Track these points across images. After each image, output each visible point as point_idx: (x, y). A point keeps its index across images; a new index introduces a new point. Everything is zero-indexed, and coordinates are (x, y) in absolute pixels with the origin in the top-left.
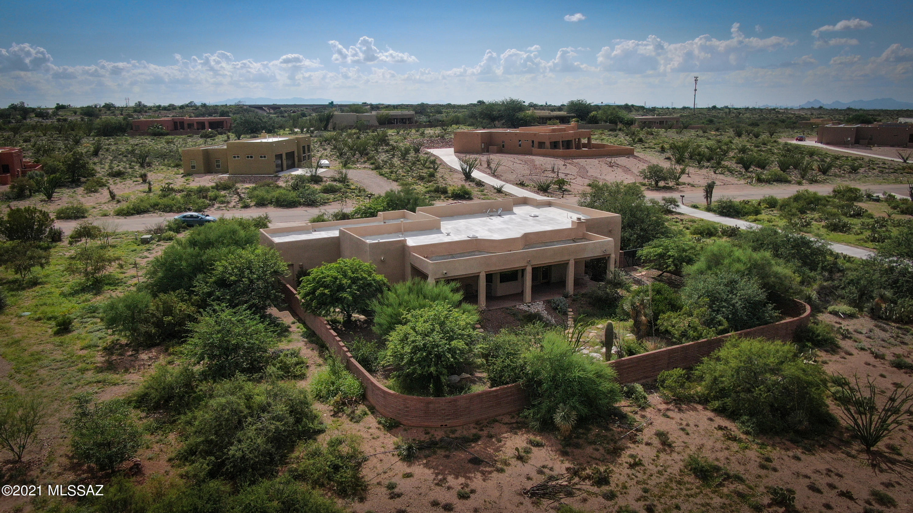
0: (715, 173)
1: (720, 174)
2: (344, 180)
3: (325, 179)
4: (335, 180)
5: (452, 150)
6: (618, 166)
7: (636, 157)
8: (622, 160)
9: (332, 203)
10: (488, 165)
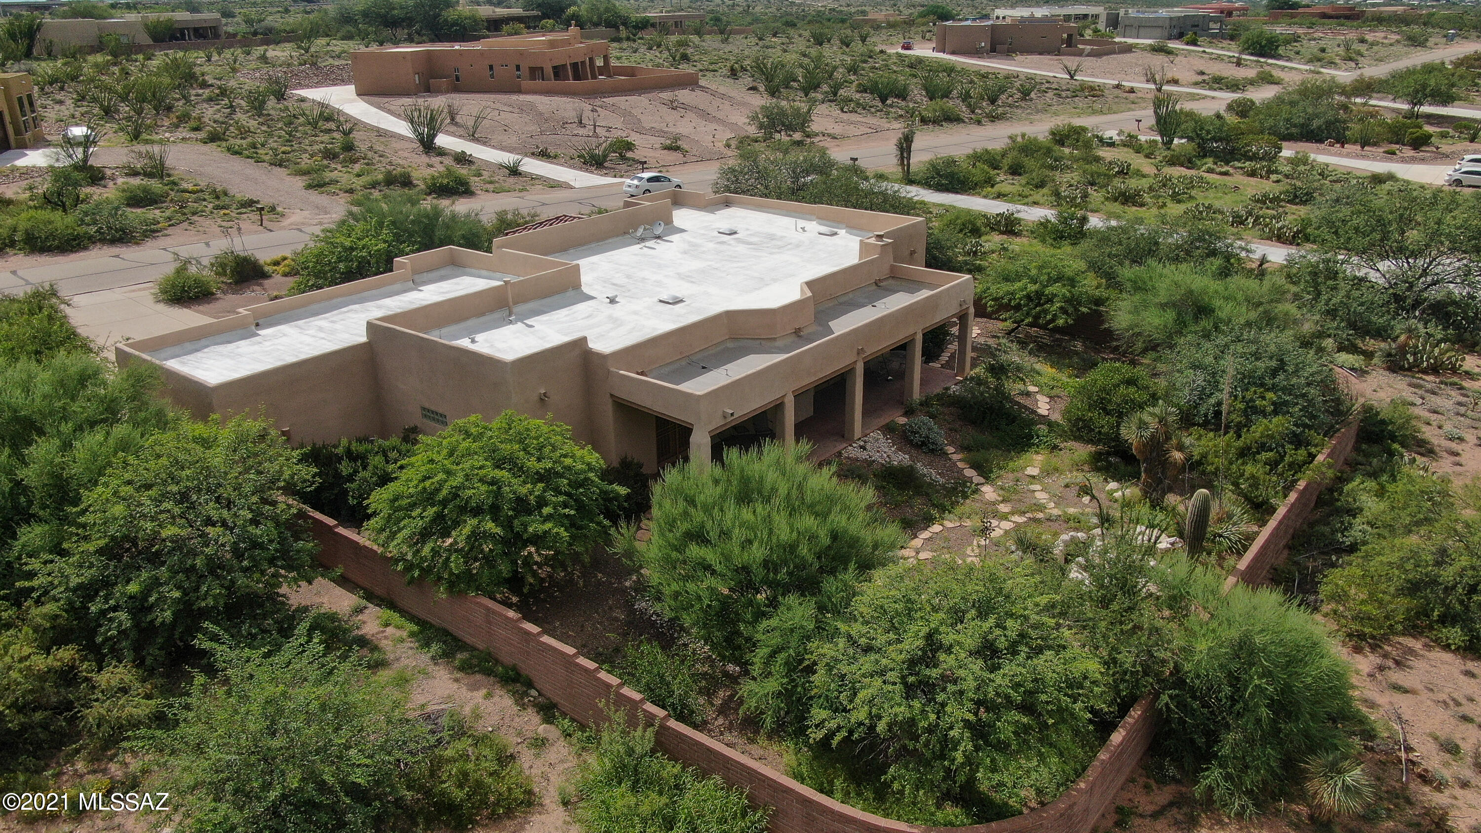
0: (842, 110)
1: (851, 112)
2: (158, 170)
3: (108, 172)
4: (134, 173)
5: (352, 88)
6: (685, 107)
7: (703, 89)
8: (684, 95)
9: (170, 231)
10: (453, 119)
